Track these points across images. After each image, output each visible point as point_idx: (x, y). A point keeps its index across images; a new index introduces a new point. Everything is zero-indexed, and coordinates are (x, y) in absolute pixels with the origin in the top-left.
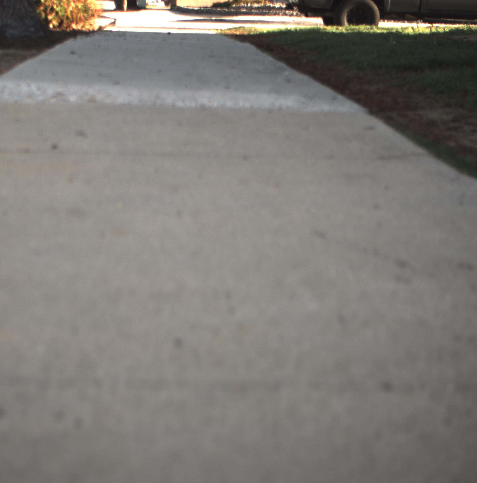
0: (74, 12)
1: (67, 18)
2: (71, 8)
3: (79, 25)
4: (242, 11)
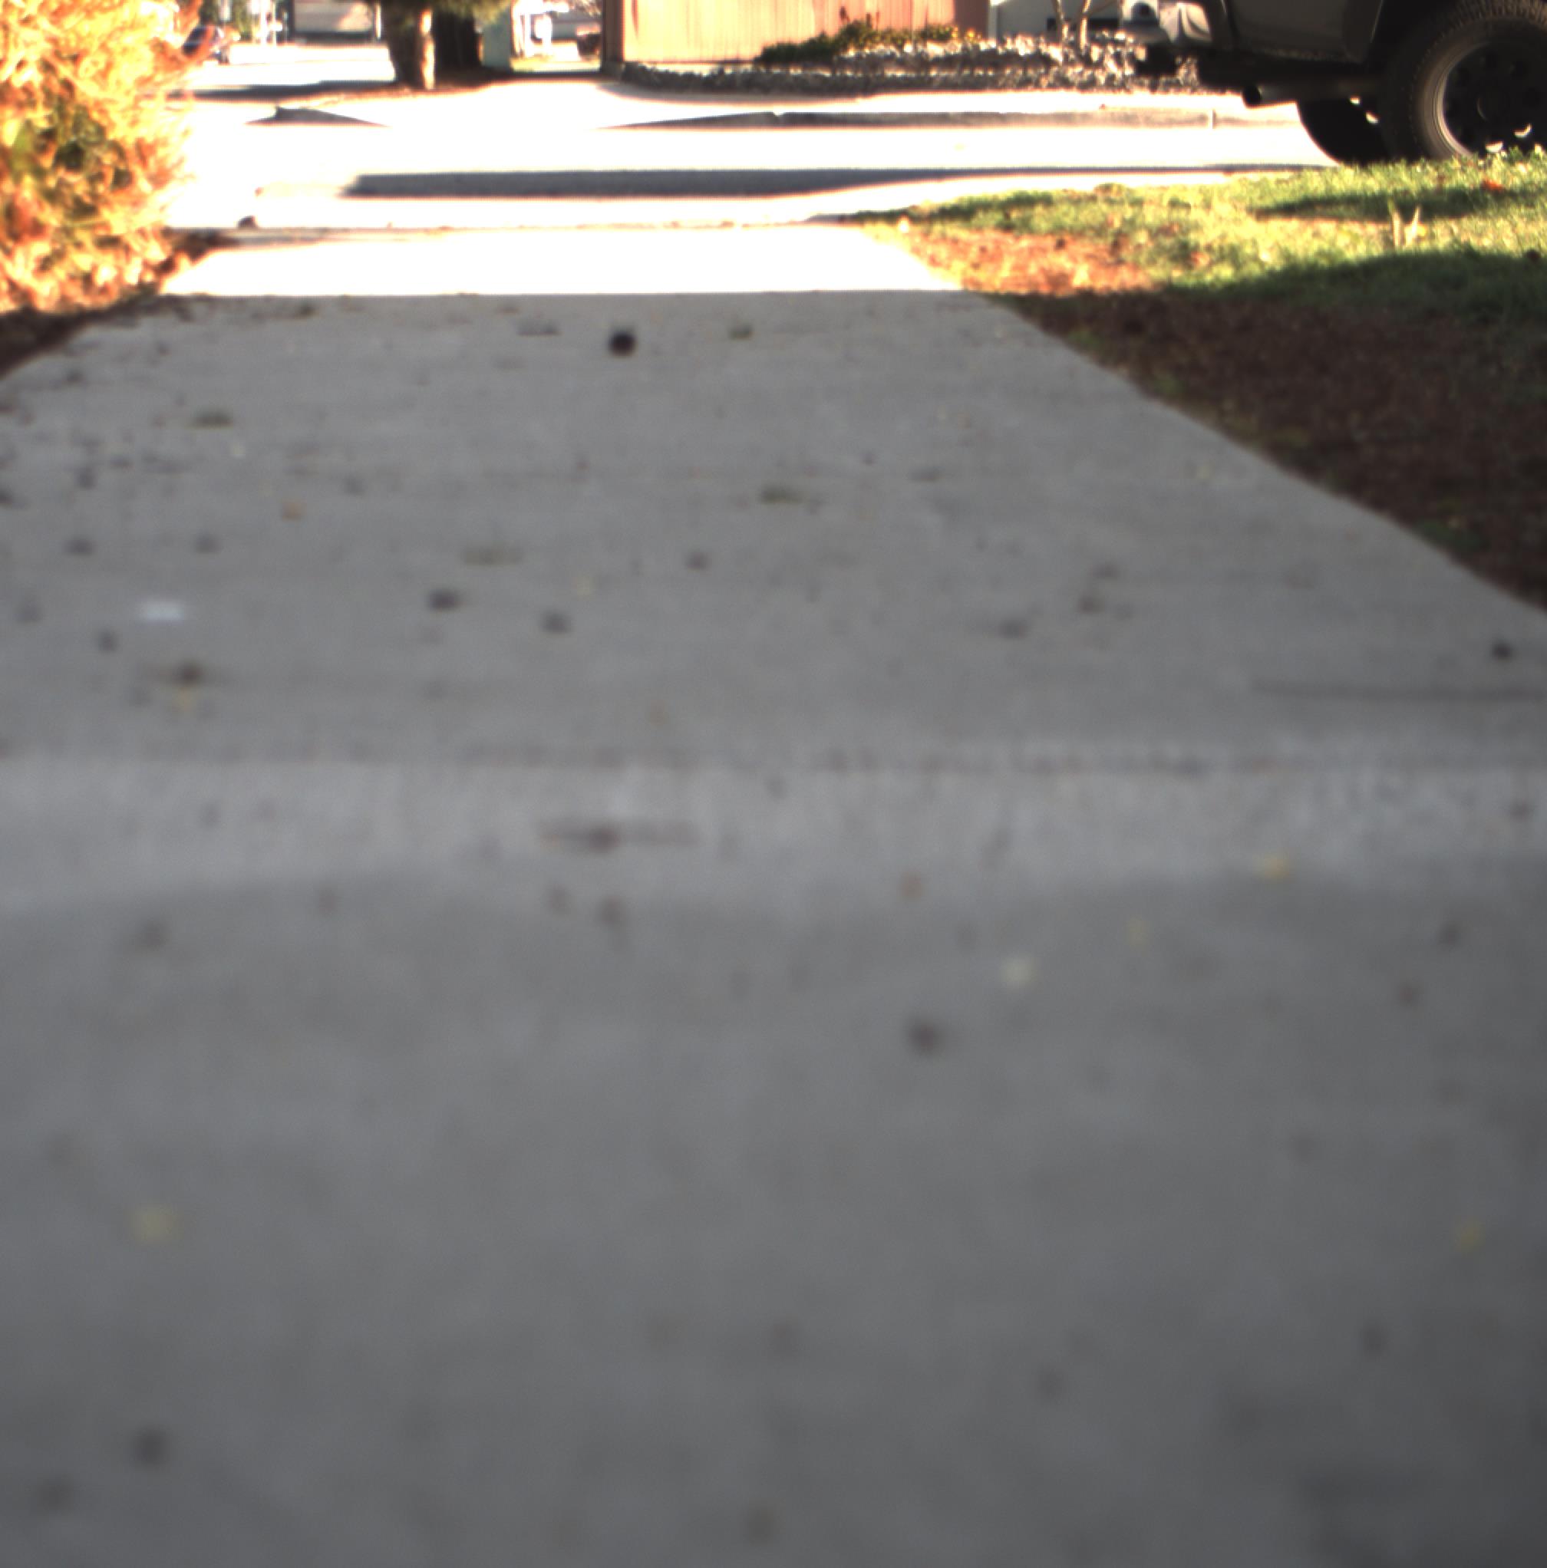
4: (889, 73)
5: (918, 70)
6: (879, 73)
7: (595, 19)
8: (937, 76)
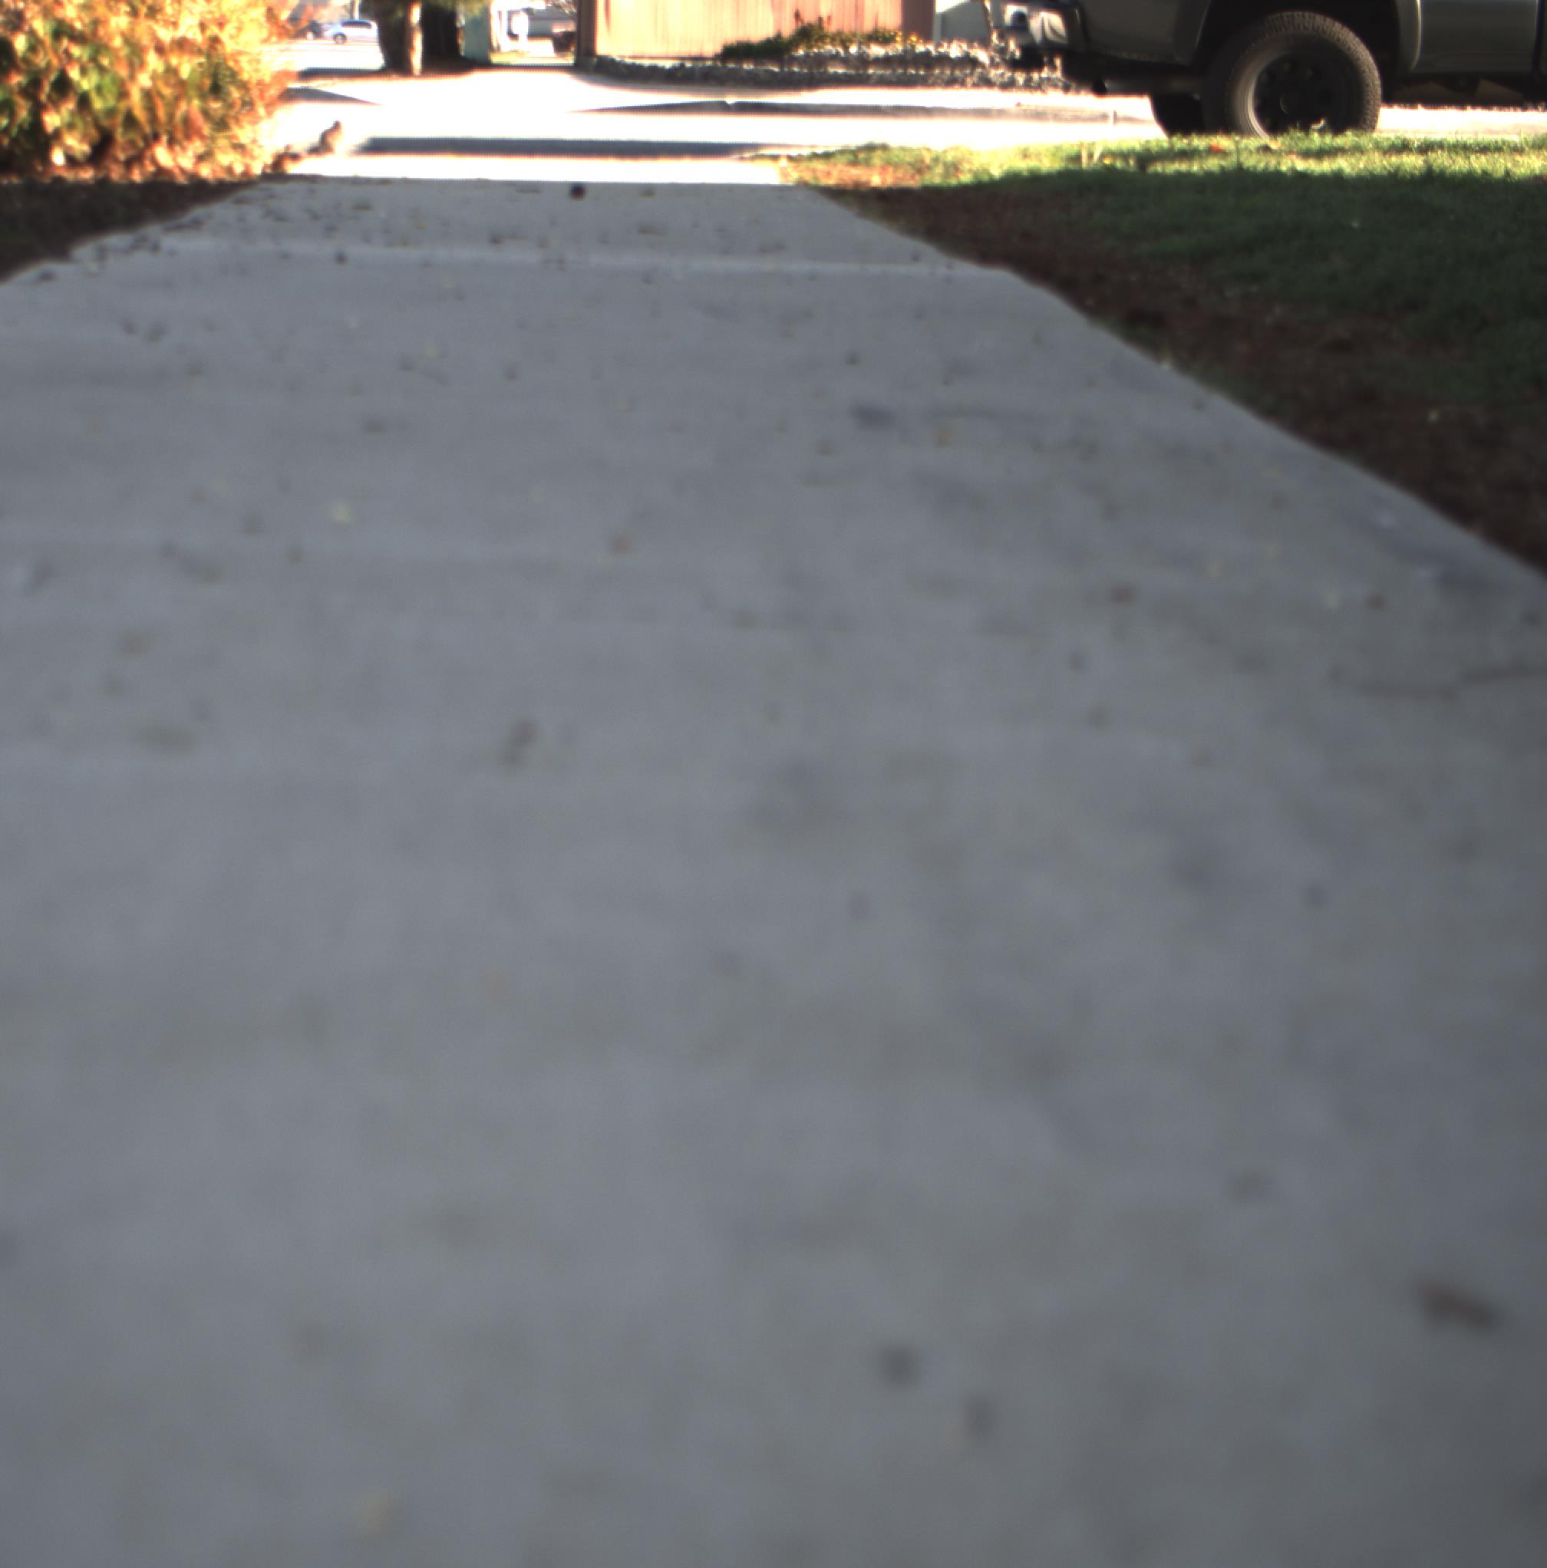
0: (162, 97)
1: (130, 121)
2: (144, 80)
4: (831, 70)
5: (857, 68)
6: (822, 70)
7: (571, 17)
8: (874, 74)
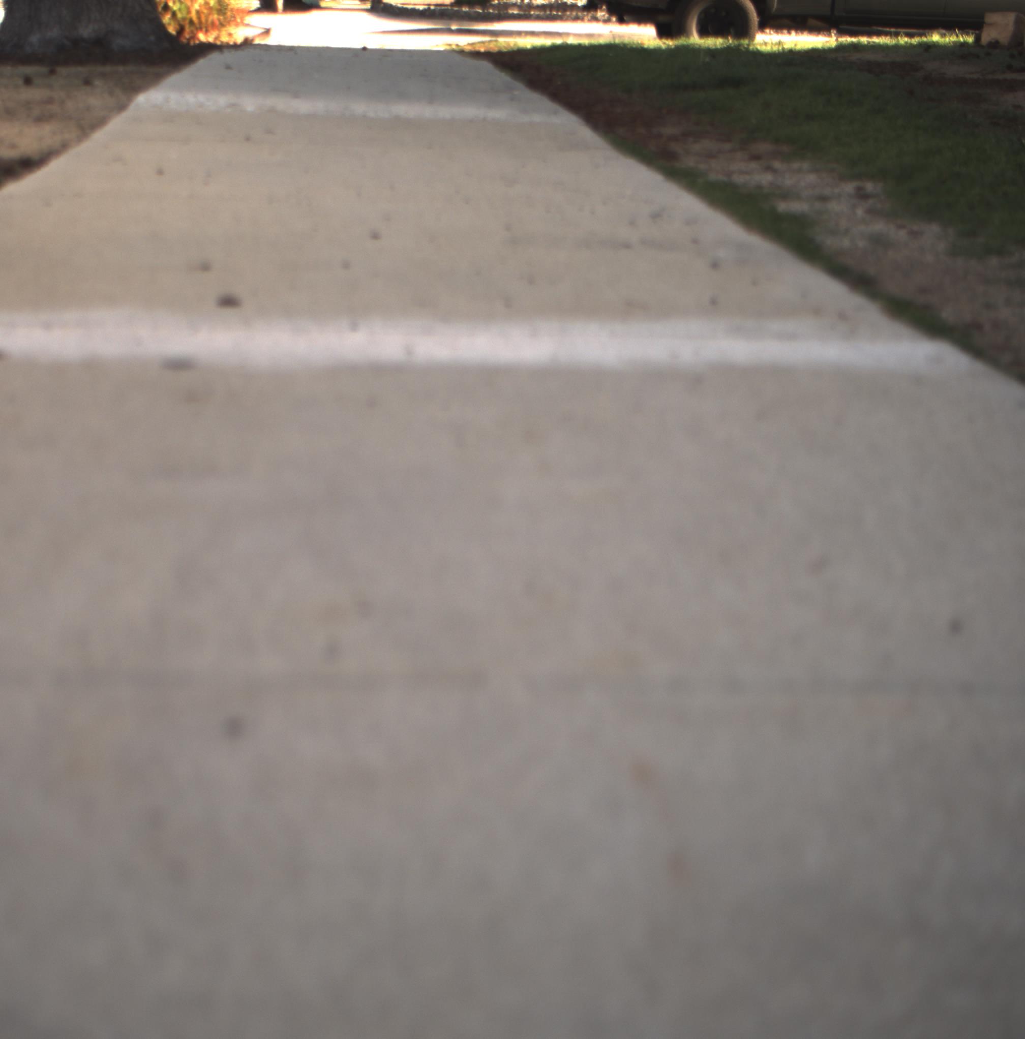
0: (203, 13)
1: (191, 22)
2: (197, 6)
3: (211, 34)
4: (511, 12)
5: (525, 11)
